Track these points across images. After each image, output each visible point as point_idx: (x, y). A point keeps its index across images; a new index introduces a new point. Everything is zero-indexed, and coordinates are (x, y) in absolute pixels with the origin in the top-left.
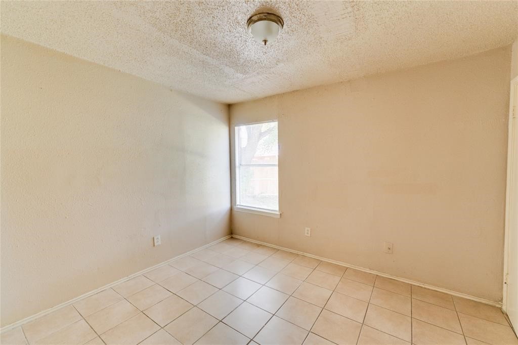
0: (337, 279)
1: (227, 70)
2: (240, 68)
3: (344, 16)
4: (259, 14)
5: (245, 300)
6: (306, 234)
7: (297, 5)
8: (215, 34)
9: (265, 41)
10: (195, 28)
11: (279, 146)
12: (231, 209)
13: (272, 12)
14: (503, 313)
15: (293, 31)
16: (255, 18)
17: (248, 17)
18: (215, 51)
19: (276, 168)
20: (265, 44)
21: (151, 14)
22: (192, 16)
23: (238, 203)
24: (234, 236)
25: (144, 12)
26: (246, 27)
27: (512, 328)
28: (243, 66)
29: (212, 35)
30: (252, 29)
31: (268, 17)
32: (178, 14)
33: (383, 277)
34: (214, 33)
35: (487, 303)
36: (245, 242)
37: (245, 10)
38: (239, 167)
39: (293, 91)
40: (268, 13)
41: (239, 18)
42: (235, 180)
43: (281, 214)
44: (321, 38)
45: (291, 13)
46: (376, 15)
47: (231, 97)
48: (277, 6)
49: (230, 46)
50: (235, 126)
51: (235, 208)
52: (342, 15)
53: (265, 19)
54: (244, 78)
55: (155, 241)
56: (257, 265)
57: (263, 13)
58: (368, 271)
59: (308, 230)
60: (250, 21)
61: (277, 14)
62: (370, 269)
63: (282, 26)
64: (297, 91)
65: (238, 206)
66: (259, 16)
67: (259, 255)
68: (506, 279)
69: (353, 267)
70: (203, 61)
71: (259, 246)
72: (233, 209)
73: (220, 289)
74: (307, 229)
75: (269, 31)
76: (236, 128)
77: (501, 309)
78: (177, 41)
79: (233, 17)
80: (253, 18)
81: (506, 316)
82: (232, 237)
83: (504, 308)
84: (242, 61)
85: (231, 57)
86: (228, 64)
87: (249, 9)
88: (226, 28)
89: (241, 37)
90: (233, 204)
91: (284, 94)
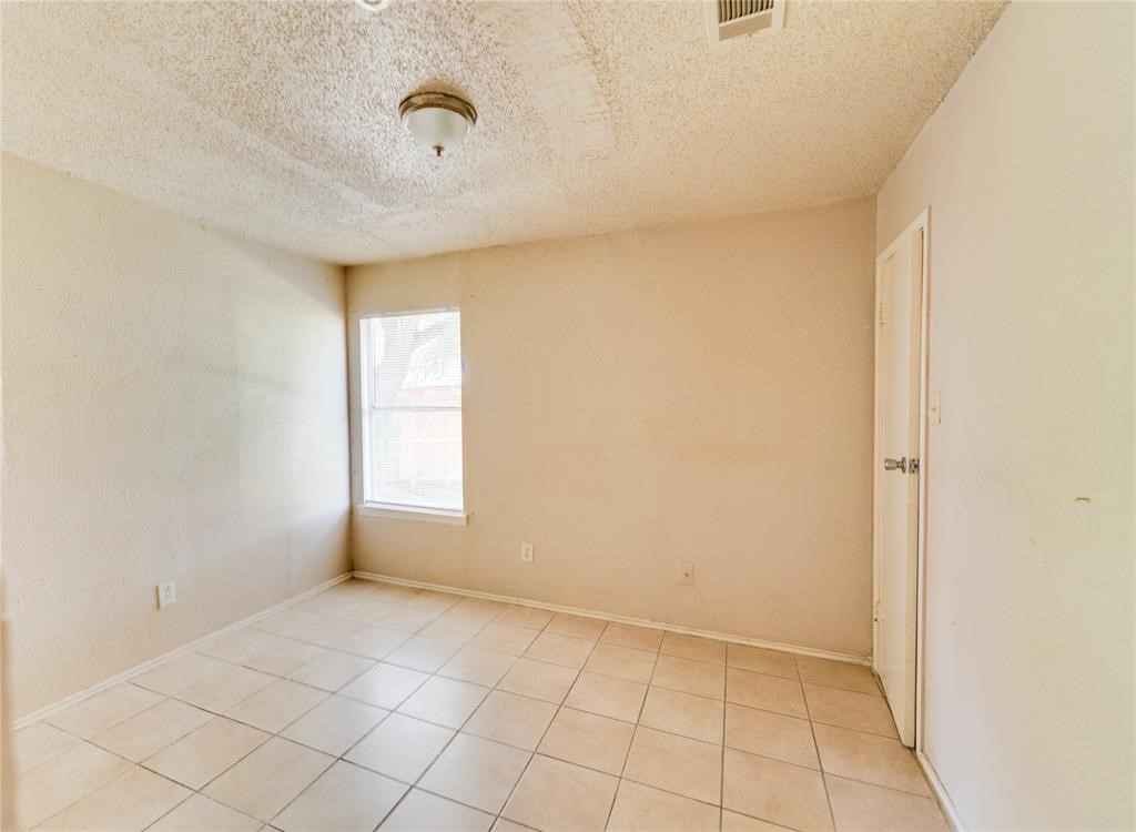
0: (589, 645)
1: (347, 193)
2: (377, 193)
3: (592, 117)
4: (426, 93)
5: (393, 707)
6: (524, 558)
7: (505, 88)
8: (326, 121)
9: (439, 149)
10: (280, 104)
11: (463, 365)
12: (351, 512)
13: (453, 94)
14: (873, 675)
15: (494, 132)
16: (417, 100)
17: (404, 96)
18: (322, 153)
19: (458, 415)
20: (439, 155)
21: (177, 65)
22: (276, 79)
23: (367, 497)
24: (357, 574)
25: (162, 59)
26: (398, 116)
27: (885, 698)
28: (386, 190)
29: (320, 121)
30: (410, 121)
31: (446, 102)
32: (243, 73)
33: (676, 633)
34: (325, 118)
35: (850, 660)
36: (385, 586)
37: (398, 84)
38: (370, 413)
39: (494, 247)
40: (445, 95)
41: (384, 96)
42: (361, 444)
43: (468, 517)
44: (551, 151)
45: (492, 99)
46: (651, 122)
47: (351, 252)
48: (464, 84)
49: (359, 146)
50: (361, 317)
51: (360, 508)
52: (591, 114)
53: (439, 106)
54: (386, 214)
55: (162, 594)
56: (416, 633)
57: (434, 93)
58: (648, 624)
59: (527, 549)
60: (407, 104)
61: (464, 99)
62: (653, 620)
63: (474, 121)
64: (502, 246)
65: (369, 505)
66: (425, 97)
67: (420, 612)
68: (877, 612)
69: (619, 619)
70: (292, 172)
71: (418, 592)
72: (354, 510)
73: (333, 693)
74: (524, 546)
75: (447, 129)
76: (363, 323)
77: (870, 669)
78: (234, 125)
79: (370, 92)
80: (412, 100)
81: (877, 679)
82: (353, 578)
83: (875, 666)
84: (383, 178)
85: (359, 170)
86: (351, 182)
87: (407, 83)
88: (352, 111)
89: (385, 131)
90: (355, 499)
91: (472, 250)
